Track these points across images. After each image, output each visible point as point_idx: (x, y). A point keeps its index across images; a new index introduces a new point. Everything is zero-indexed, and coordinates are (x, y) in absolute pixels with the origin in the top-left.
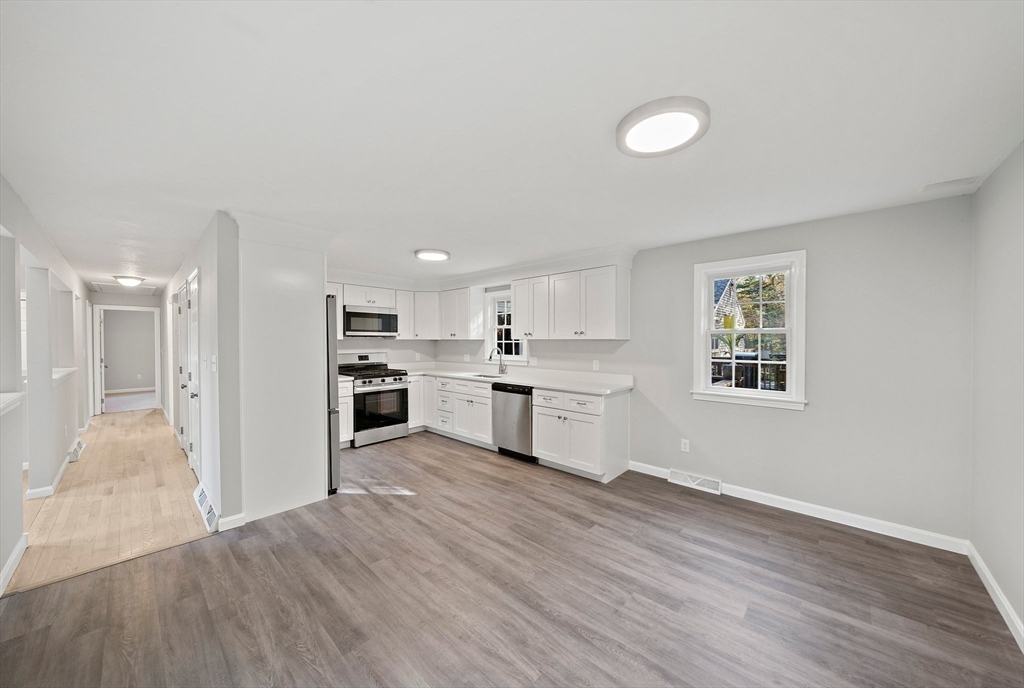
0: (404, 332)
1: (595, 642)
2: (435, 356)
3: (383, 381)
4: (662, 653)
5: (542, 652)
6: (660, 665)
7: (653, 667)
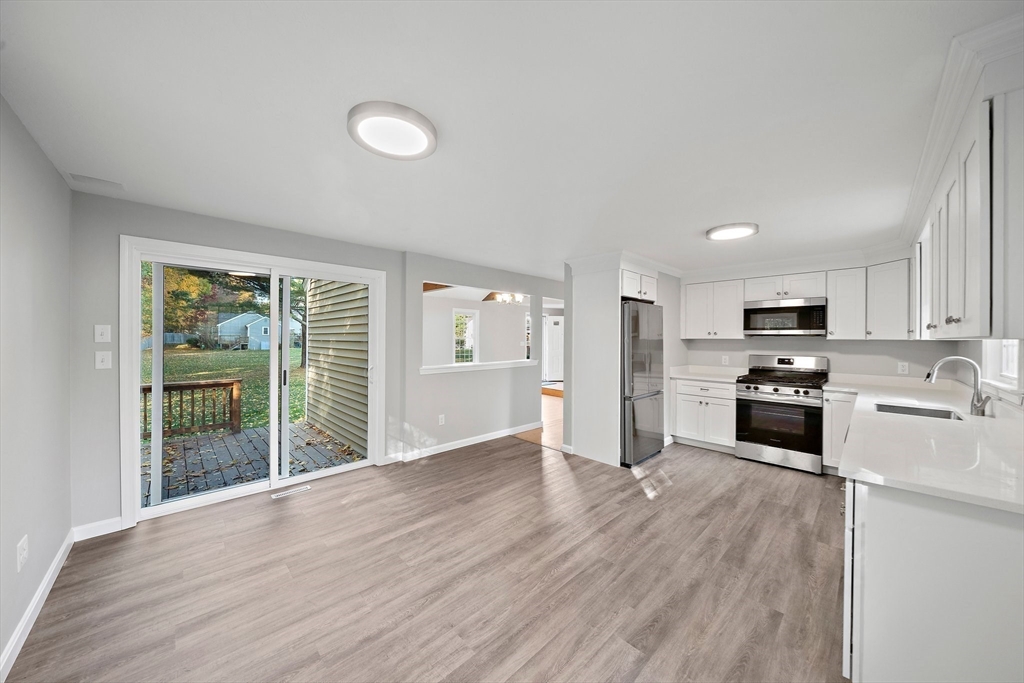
1: (423, 601)
4: (389, 646)
5: (427, 569)
6: (380, 640)
7: (381, 633)
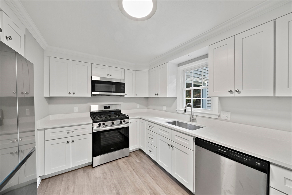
0: (128, 92)
2: (147, 106)
3: (113, 123)
